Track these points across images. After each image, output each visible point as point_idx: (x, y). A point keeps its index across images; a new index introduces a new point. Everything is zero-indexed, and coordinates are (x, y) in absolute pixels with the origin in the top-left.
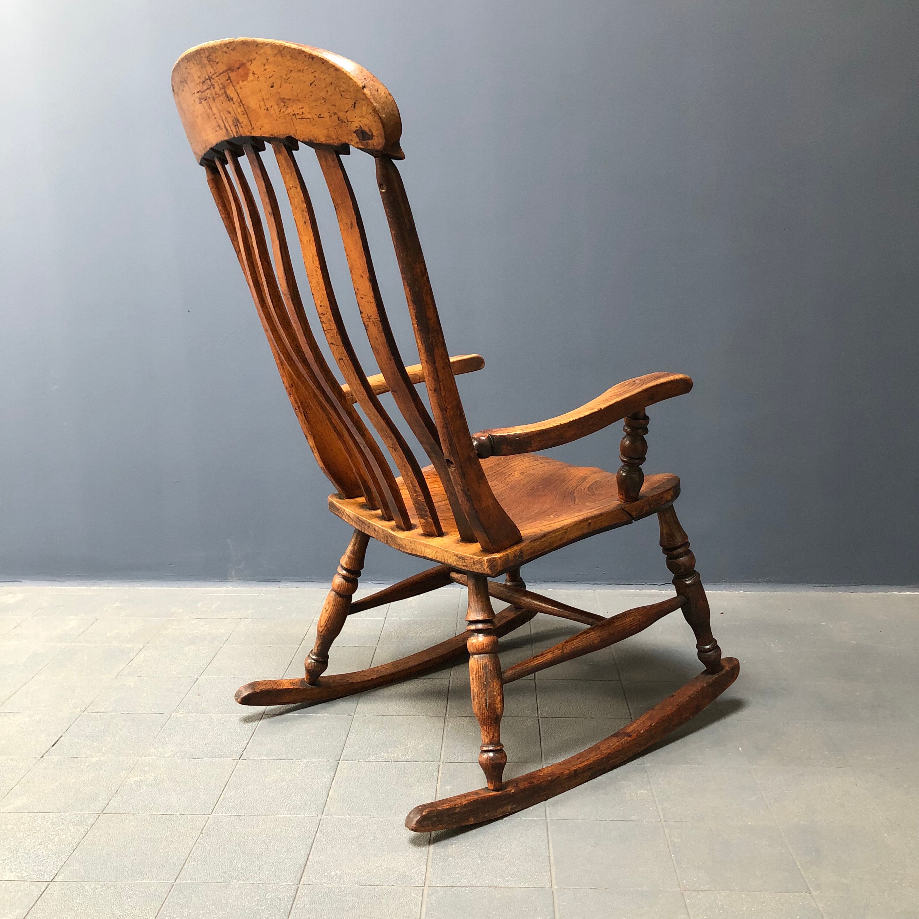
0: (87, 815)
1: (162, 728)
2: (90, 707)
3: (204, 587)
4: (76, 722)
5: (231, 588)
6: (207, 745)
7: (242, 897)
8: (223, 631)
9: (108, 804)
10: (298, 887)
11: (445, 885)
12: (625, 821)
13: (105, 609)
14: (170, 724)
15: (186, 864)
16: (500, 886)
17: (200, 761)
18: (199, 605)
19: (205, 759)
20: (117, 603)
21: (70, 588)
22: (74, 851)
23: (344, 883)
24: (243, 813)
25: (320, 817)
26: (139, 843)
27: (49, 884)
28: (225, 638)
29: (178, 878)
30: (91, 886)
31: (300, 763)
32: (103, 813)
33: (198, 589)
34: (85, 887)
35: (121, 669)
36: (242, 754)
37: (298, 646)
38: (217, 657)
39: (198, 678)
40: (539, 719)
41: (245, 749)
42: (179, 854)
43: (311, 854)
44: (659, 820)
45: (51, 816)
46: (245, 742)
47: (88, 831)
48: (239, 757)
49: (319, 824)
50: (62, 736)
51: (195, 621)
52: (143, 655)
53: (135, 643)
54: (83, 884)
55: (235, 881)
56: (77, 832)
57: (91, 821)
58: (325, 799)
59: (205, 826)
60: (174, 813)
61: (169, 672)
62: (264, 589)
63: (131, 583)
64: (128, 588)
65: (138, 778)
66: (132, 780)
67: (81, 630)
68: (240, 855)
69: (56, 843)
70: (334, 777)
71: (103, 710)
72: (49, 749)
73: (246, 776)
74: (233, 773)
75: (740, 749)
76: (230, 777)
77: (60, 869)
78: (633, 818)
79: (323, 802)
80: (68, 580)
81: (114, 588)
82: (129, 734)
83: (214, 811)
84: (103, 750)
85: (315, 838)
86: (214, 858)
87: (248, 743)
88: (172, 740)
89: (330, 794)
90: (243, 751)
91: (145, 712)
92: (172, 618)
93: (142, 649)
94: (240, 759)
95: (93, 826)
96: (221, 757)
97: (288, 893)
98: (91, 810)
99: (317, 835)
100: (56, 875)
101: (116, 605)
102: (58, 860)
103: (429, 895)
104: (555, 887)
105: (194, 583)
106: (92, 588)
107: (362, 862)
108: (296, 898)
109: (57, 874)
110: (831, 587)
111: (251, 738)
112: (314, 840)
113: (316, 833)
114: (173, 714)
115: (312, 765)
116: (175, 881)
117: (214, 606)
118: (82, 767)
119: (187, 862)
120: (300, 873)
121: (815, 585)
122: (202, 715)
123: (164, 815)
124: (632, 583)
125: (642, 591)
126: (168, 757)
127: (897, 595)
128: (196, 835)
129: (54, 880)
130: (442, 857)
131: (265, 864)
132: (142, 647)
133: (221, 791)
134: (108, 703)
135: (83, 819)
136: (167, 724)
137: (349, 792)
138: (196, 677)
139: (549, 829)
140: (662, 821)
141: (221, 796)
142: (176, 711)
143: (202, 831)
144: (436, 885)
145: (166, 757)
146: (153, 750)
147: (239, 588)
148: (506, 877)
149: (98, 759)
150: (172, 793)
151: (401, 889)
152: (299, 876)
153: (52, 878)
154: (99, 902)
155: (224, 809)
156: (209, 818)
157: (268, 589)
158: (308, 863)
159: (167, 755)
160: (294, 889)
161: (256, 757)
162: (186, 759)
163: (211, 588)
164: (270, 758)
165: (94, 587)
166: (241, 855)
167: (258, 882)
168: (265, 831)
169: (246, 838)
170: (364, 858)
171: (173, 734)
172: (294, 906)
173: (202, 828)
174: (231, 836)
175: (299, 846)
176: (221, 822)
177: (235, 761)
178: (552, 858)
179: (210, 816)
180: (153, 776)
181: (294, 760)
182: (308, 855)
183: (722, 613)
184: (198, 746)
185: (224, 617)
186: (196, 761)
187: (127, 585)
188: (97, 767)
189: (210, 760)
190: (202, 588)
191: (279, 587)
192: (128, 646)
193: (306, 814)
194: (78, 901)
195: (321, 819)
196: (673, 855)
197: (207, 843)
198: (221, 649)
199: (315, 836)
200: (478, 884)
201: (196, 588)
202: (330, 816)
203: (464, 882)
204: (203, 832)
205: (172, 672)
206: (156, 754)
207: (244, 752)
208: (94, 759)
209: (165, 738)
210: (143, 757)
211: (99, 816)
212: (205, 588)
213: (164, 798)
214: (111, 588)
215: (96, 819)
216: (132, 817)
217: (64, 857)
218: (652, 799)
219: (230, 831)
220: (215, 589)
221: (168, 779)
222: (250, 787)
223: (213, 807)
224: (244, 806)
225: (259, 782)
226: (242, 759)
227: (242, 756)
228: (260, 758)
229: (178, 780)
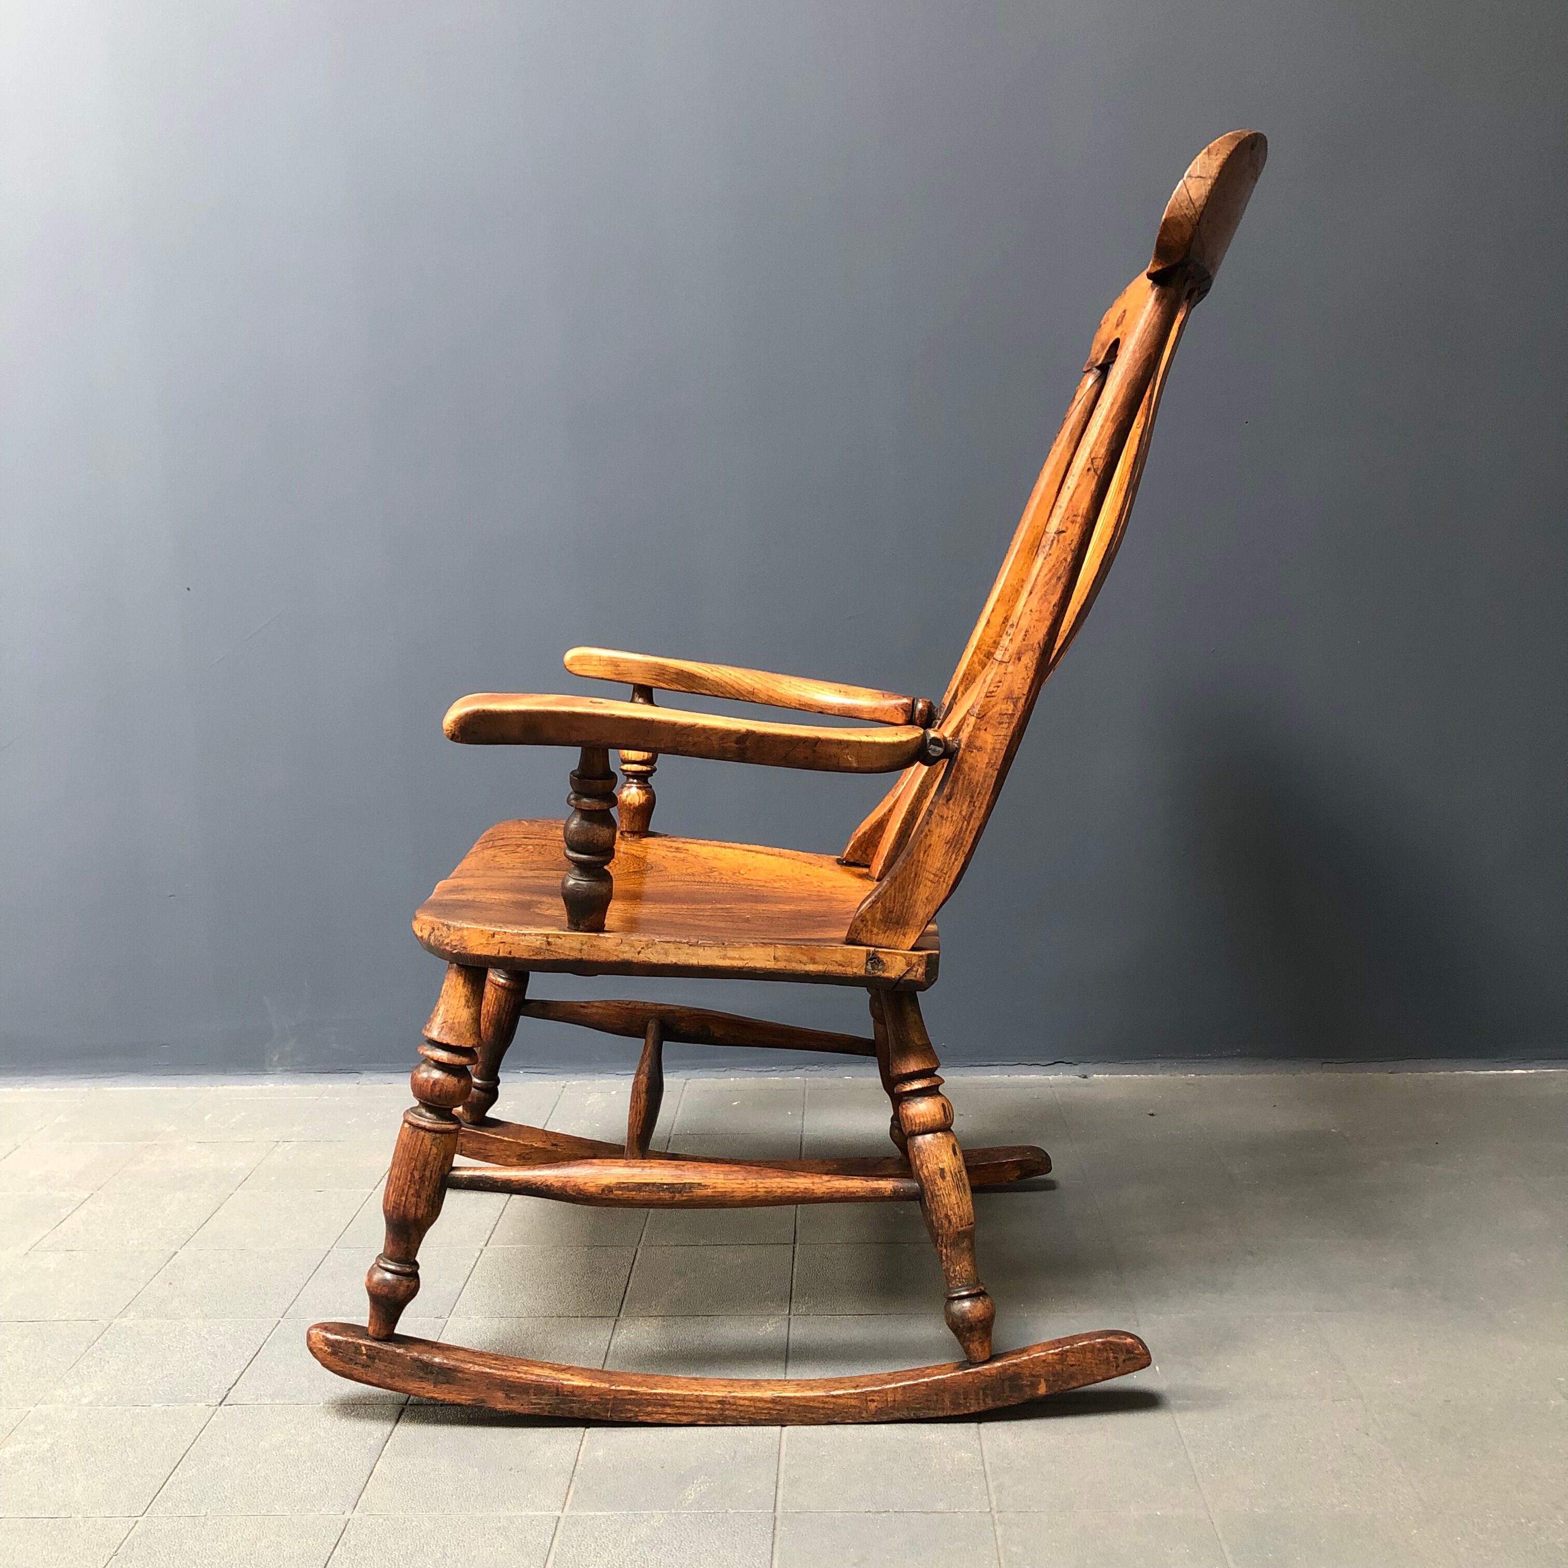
1: (89, 1348)
3: (222, 1085)
5: (272, 1085)
6: (165, 1380)
8: (241, 1164)
14: (105, 1340)
17: (144, 1411)
18: (207, 1118)
19: (156, 1405)
20: (60, 1117)
24: (203, 1512)
25: (347, 1516)
28: (242, 1178)
33: (212, 1088)
35: (40, 1237)
36: (227, 1395)
38: (221, 1212)
39: (176, 1253)
41: (235, 1384)
46: (237, 1372)
48: (220, 1400)
49: (344, 1530)
51: (194, 1148)
52: (85, 1212)
53: (76, 1189)
58: (365, 1480)
59: (125, 1538)
60: (73, 1516)
61: (125, 1242)
62: (330, 1086)
63: (94, 1080)
64: (86, 1090)
66: (9, 1451)
73: (225, 1438)
74: (203, 1433)
76: (195, 1440)
79: (360, 1485)
81: (62, 1089)
82: (24, 1362)
83: (148, 1510)
87: (243, 1373)
88: (100, 1371)
89: (375, 1469)
90: (230, 1389)
91: (63, 1318)
92: (154, 1142)
93: (86, 1200)
94: (220, 1404)
96: (187, 1401)
101: (57, 1121)
105: (206, 1078)
111: (249, 1364)
114: (115, 1321)
117: (234, 1120)
122: (168, 1321)
123: (53, 1520)
126: (86, 1405)
128: (103, 1558)
132: (87, 1196)
133: (173, 1468)
136: (100, 1341)
137: (413, 1464)
138: (173, 1250)
141: (170, 1480)
142: (122, 1315)
143: (118, 1548)
145: (82, 1405)
146: (61, 1392)
147: (287, 1086)
150: (79, 1474)
155: (170, 1504)
156: (137, 1522)
157: (337, 1086)
159: (85, 1401)
161: (251, 1399)
162: (120, 1408)
163: (235, 1087)
164: (278, 1401)
168: (236, 1546)
169: (198, 1562)
171: (107, 1359)
173: (119, 1542)
174: (170, 1558)
176: (158, 1530)
177: (211, 1409)
179: (139, 1519)
180: (49, 1442)
184: (148, 1382)
185: (248, 1140)
186: (138, 1409)
187: (85, 1084)
189: (164, 1408)
190: (220, 1087)
191: (358, 1084)
192: (62, 1194)
193: (323, 1510)
195: (348, 1521)
198: (230, 1198)
201: (209, 1088)
202: (367, 1513)
204: (118, 1552)
205: (131, 1242)
206: (65, 1400)
207: (231, 1391)
209: (88, 1367)
210: (39, 1406)
212: (225, 1087)
213: (60, 1486)
214: (55, 1089)
219: (170, 1547)
220: (242, 1088)
221: (77, 1447)
222: (228, 1459)
223: (149, 1501)
224: (209, 1497)
225: (246, 1450)
226: (225, 1405)
227: (225, 1398)
228: (259, 1401)
229: (95, 1448)
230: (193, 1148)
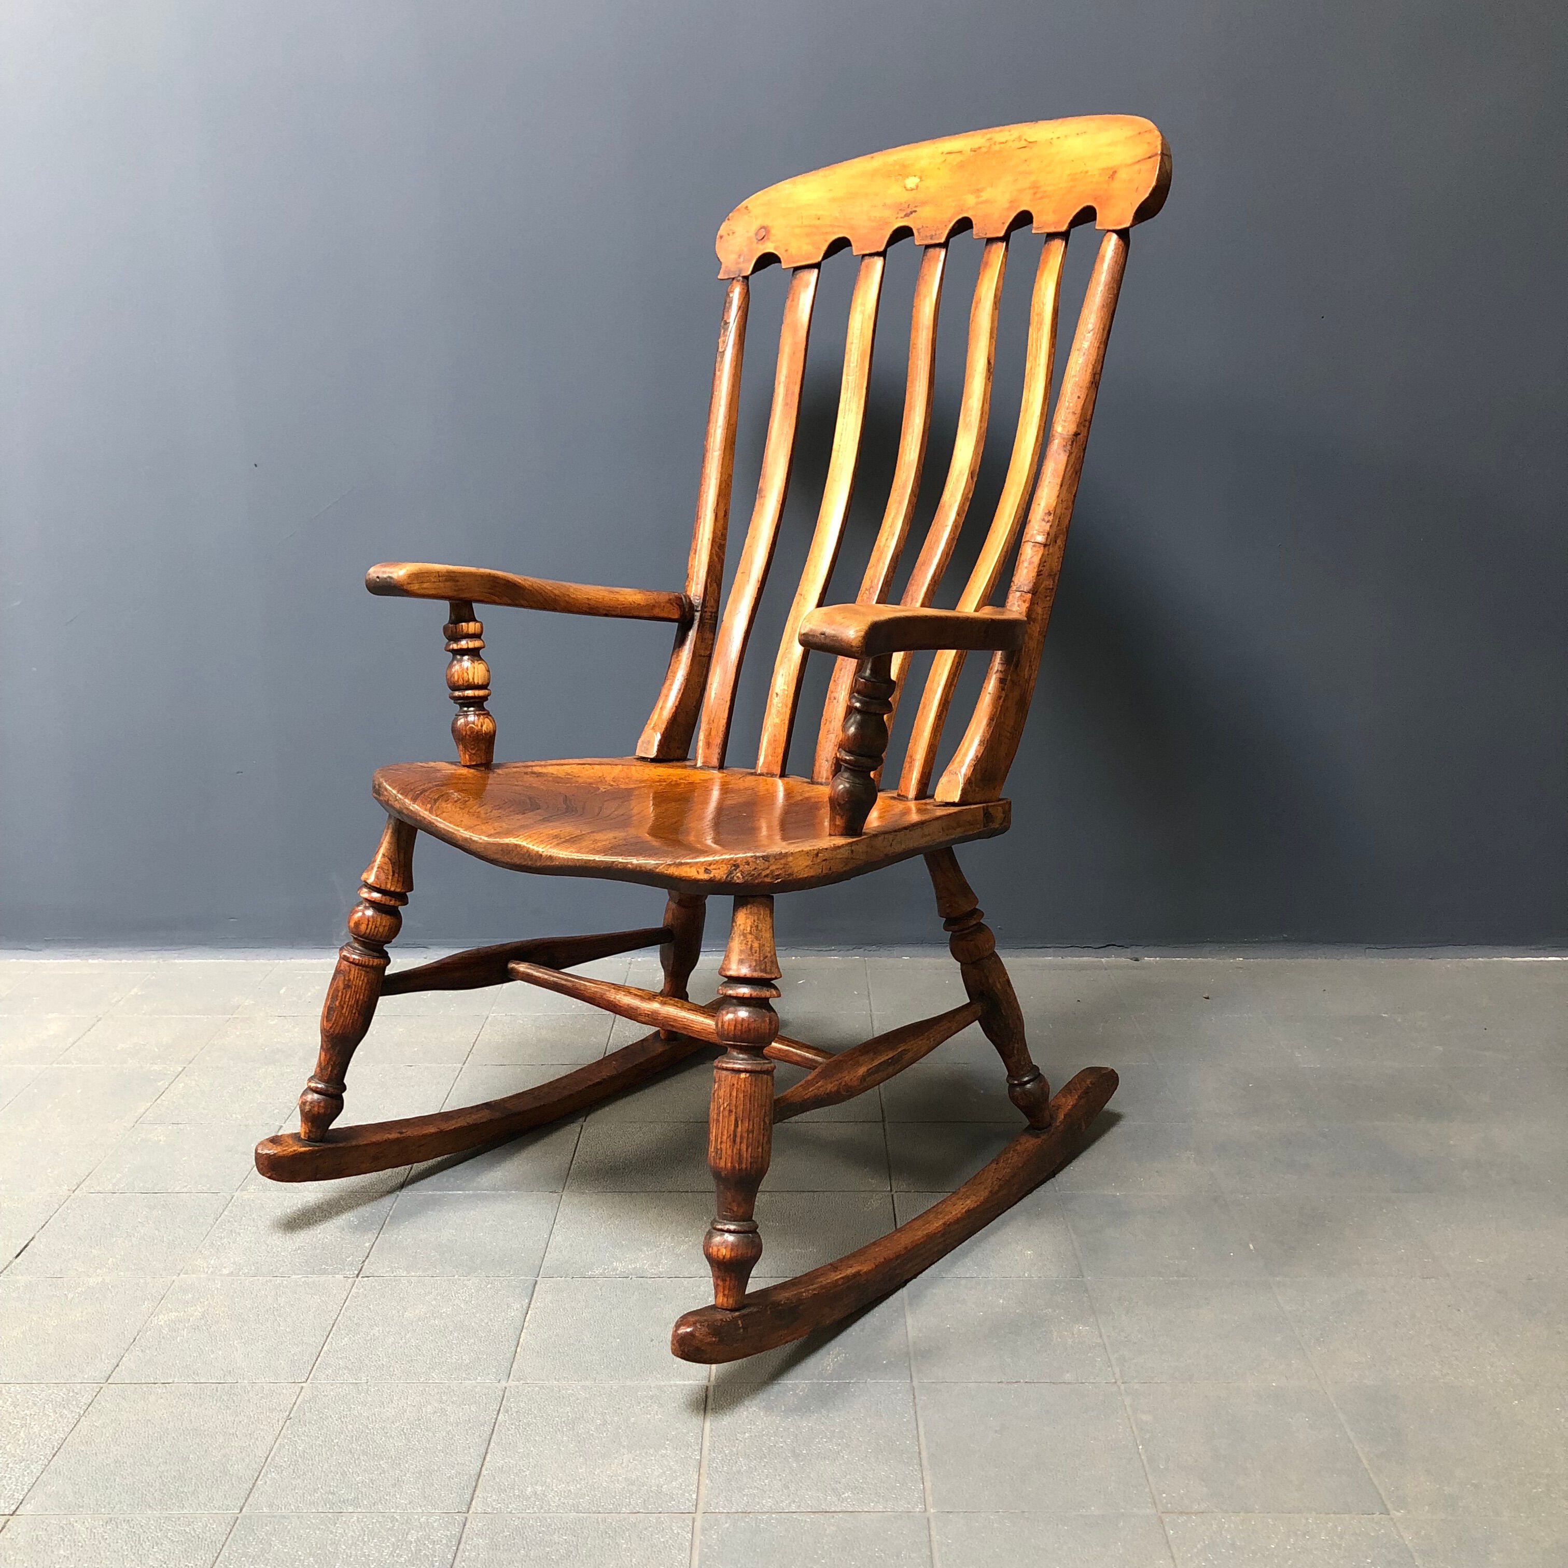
0: (79, 1386)
1: (217, 1220)
2: (87, 1183)
3: (291, 958)
4: (60, 1210)
6: (299, 1252)
7: (363, 1539)
9: (118, 1366)
10: (466, 1519)
11: (733, 1510)
12: (1054, 1383)
13: (113, 1001)
14: (231, 1211)
15: (260, 1477)
16: (833, 1509)
17: (285, 1282)
18: (282, 992)
19: (294, 1276)
20: (135, 990)
21: (51, 961)
22: (54, 1456)
23: (549, 1509)
24: (364, 1380)
25: (504, 1383)
26: (174, 1439)
27: (8, 1520)
29: (246, 1504)
30: (86, 1523)
31: (465, 1282)
32: (109, 1382)
33: (281, 961)
34: (75, 1524)
35: (143, 1110)
36: (362, 1267)
37: (460, 1065)
40: (892, 1195)
41: (368, 1256)
42: (247, 1460)
43: (489, 1456)
44: (1114, 1381)
45: (12, 1389)
46: (367, 1245)
47: (80, 1417)
48: (356, 1272)
49: (503, 1397)
50: (33, 1238)
51: (276, 1021)
52: (181, 1085)
53: (168, 1063)
54: (72, 1519)
55: (351, 1509)
56: (60, 1419)
57: (85, 1399)
58: (513, 1349)
59: (295, 1403)
60: (239, 1381)
61: (228, 1116)
63: (161, 952)
64: (155, 962)
65: (173, 1315)
66: (162, 1319)
67: (71, 1040)
68: (359, 1458)
69: (20, 1442)
70: (529, 1307)
71: (110, 1187)
72: (11, 1262)
73: (370, 1309)
74: (346, 1303)
75: (1251, 1246)
76: (341, 1310)
77: (29, 1491)
78: (1068, 1377)
79: (509, 1355)
80: (47, 947)
81: (130, 961)
82: (156, 1232)
83: (311, 1375)
84: (110, 1262)
85: (495, 1423)
86: (312, 1465)
87: (373, 1246)
88: (234, 1243)
89: (521, 1340)
90: (364, 1262)
91: (185, 1190)
92: (234, 1016)
93: (180, 1073)
94: (357, 1276)
95: (90, 1408)
96: (324, 1272)
97: (448, 1530)
98: (86, 1376)
99: (499, 1418)
100: (21, 1503)
101: (132, 993)
102: (25, 1473)
103: (704, 1530)
104: (932, 1511)
105: (274, 952)
106: (90, 961)
107: (581, 1468)
108: (463, 1540)
109: (23, 1500)
110: (1395, 949)
111: (377, 1237)
112: (494, 1427)
113: (498, 1414)
114: (236, 1194)
115: (489, 1286)
116: (241, 1510)
117: (309, 994)
118: (70, 1296)
119: (262, 1474)
120: (471, 1490)
121: (1368, 946)
122: (288, 1194)
123: (220, 1385)
124: (1049, 945)
125: (1066, 959)
126: (228, 1275)
127: (1512, 964)
128: (278, 1421)
129: (17, 1513)
130: (726, 1456)
131: (405, 1476)
132: (180, 1069)
133: (325, 1337)
134: (118, 1176)
135: (71, 1394)
136: (226, 1213)
137: (557, 1335)
139: (917, 1401)
140: (1119, 1383)
141: (325, 1348)
142: (242, 1188)
143: (290, 1413)
144: (717, 1511)
145: (224, 1275)
146: (199, 1262)
148: (843, 1493)
149: (100, 1279)
150: (236, 1342)
151: (653, 1518)
152: (468, 1497)
153: (13, 1508)
154: (100, 1554)
155: (331, 1371)
156: (302, 1388)
158: (484, 1472)
159: (225, 1271)
160: (459, 1524)
161: (387, 1272)
162: (261, 1278)
163: (303, 961)
164: (413, 1274)
165: (94, 959)
166: (362, 1458)
167: (393, 1510)
168: (406, 1411)
169: (370, 1426)
170: (586, 1459)
171: (237, 1231)
172: (459, 1554)
173: (290, 1407)
174: (342, 1422)
175: (467, 1440)
176: (324, 1396)
177: (350, 1280)
178: (924, 1454)
179: (304, 1385)
180: (200, 1311)
181: (456, 1277)
182: (483, 1457)
183: (1208, 998)
184: (283, 1254)
186: (279, 1280)
187: (153, 956)
188: (97, 1295)
189: (303, 1280)
190: (289, 961)
192: (156, 1067)
193: (479, 1378)
194: (62, 1552)
195: (506, 1388)
196: (1140, 1447)
197: (298, 1436)
199: (496, 1419)
200: (793, 1508)
201: (278, 961)
202: (522, 1382)
203: (768, 1503)
204: (291, 1415)
205: (234, 1115)
206: (206, 1270)
207: (366, 1263)
208: (92, 1281)
209: (222, 1238)
210: (182, 1276)
211: (102, 1388)
212: (292, 960)
213: (220, 1353)
214: (124, 961)
215: (95, 1394)
216: (160, 1390)
217: (36, 1469)
218: (1099, 1340)
219: (340, 1412)
220: (310, 961)
221: (228, 1316)
222: (377, 1329)
223: (310, 1368)
224: (366, 1365)
225: (393, 1320)
226: (362, 1277)
227: (361, 1270)
228: (395, 1274)
229: (246, 1317)
230: (274, 1022)
